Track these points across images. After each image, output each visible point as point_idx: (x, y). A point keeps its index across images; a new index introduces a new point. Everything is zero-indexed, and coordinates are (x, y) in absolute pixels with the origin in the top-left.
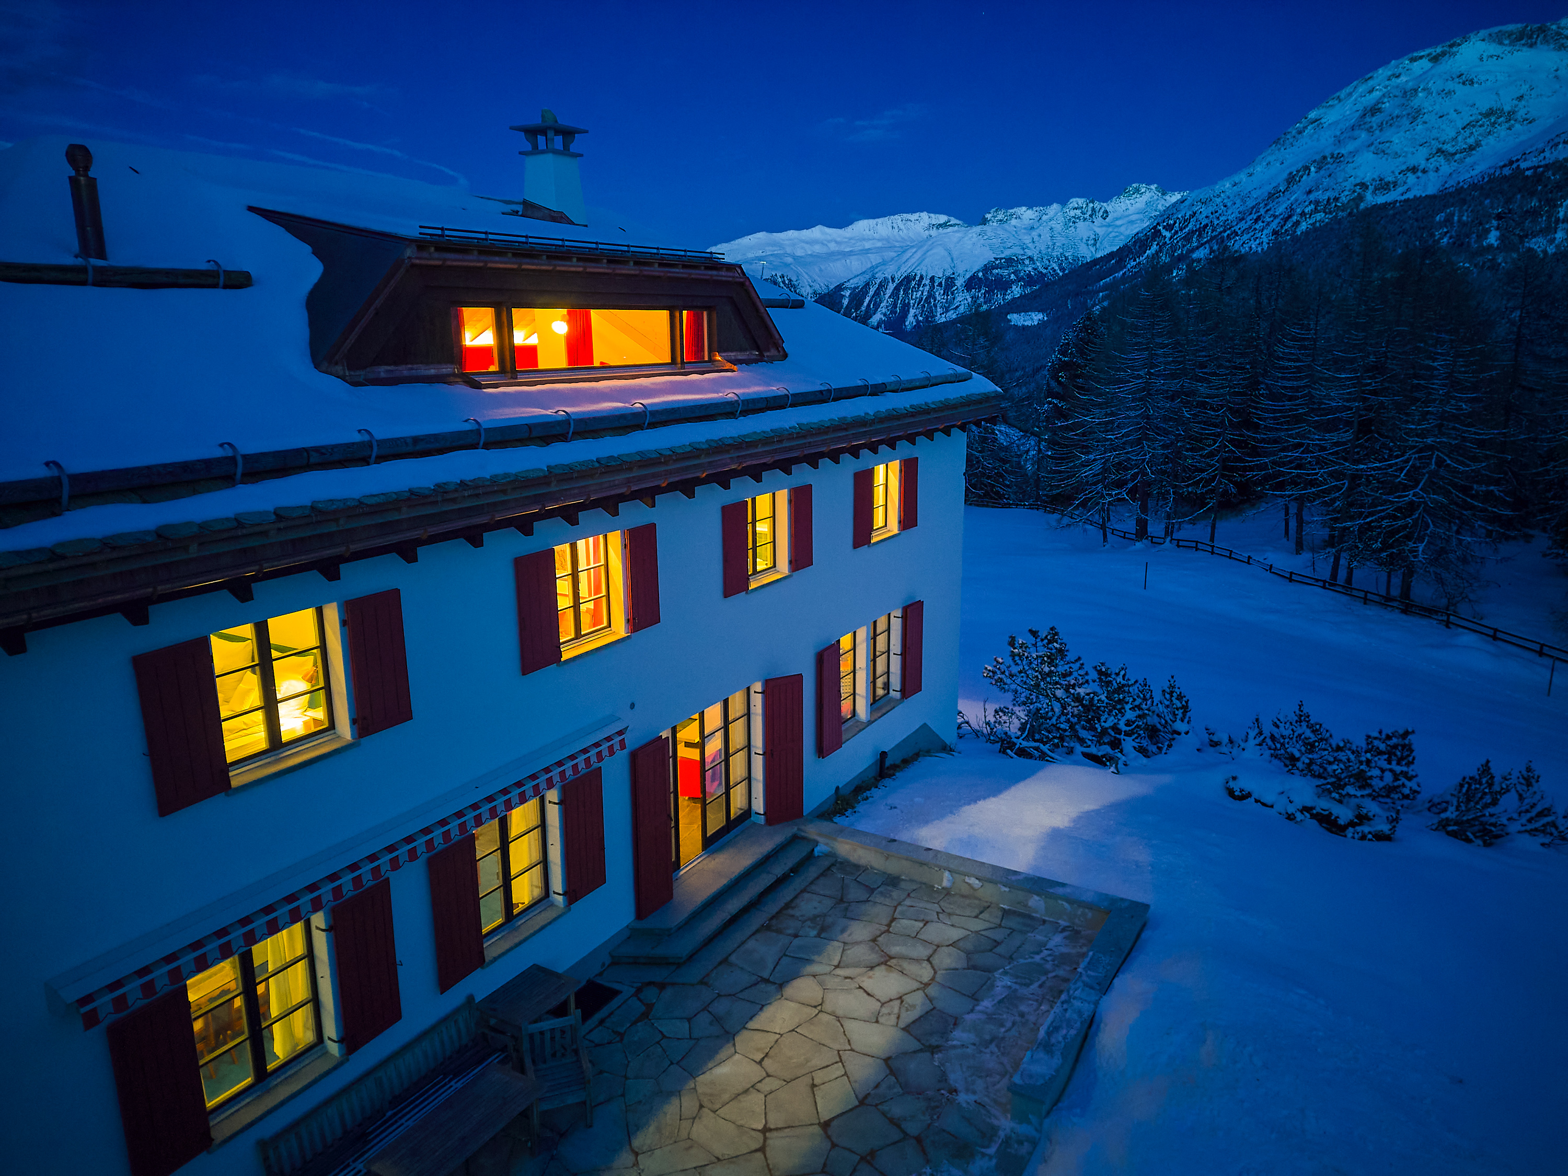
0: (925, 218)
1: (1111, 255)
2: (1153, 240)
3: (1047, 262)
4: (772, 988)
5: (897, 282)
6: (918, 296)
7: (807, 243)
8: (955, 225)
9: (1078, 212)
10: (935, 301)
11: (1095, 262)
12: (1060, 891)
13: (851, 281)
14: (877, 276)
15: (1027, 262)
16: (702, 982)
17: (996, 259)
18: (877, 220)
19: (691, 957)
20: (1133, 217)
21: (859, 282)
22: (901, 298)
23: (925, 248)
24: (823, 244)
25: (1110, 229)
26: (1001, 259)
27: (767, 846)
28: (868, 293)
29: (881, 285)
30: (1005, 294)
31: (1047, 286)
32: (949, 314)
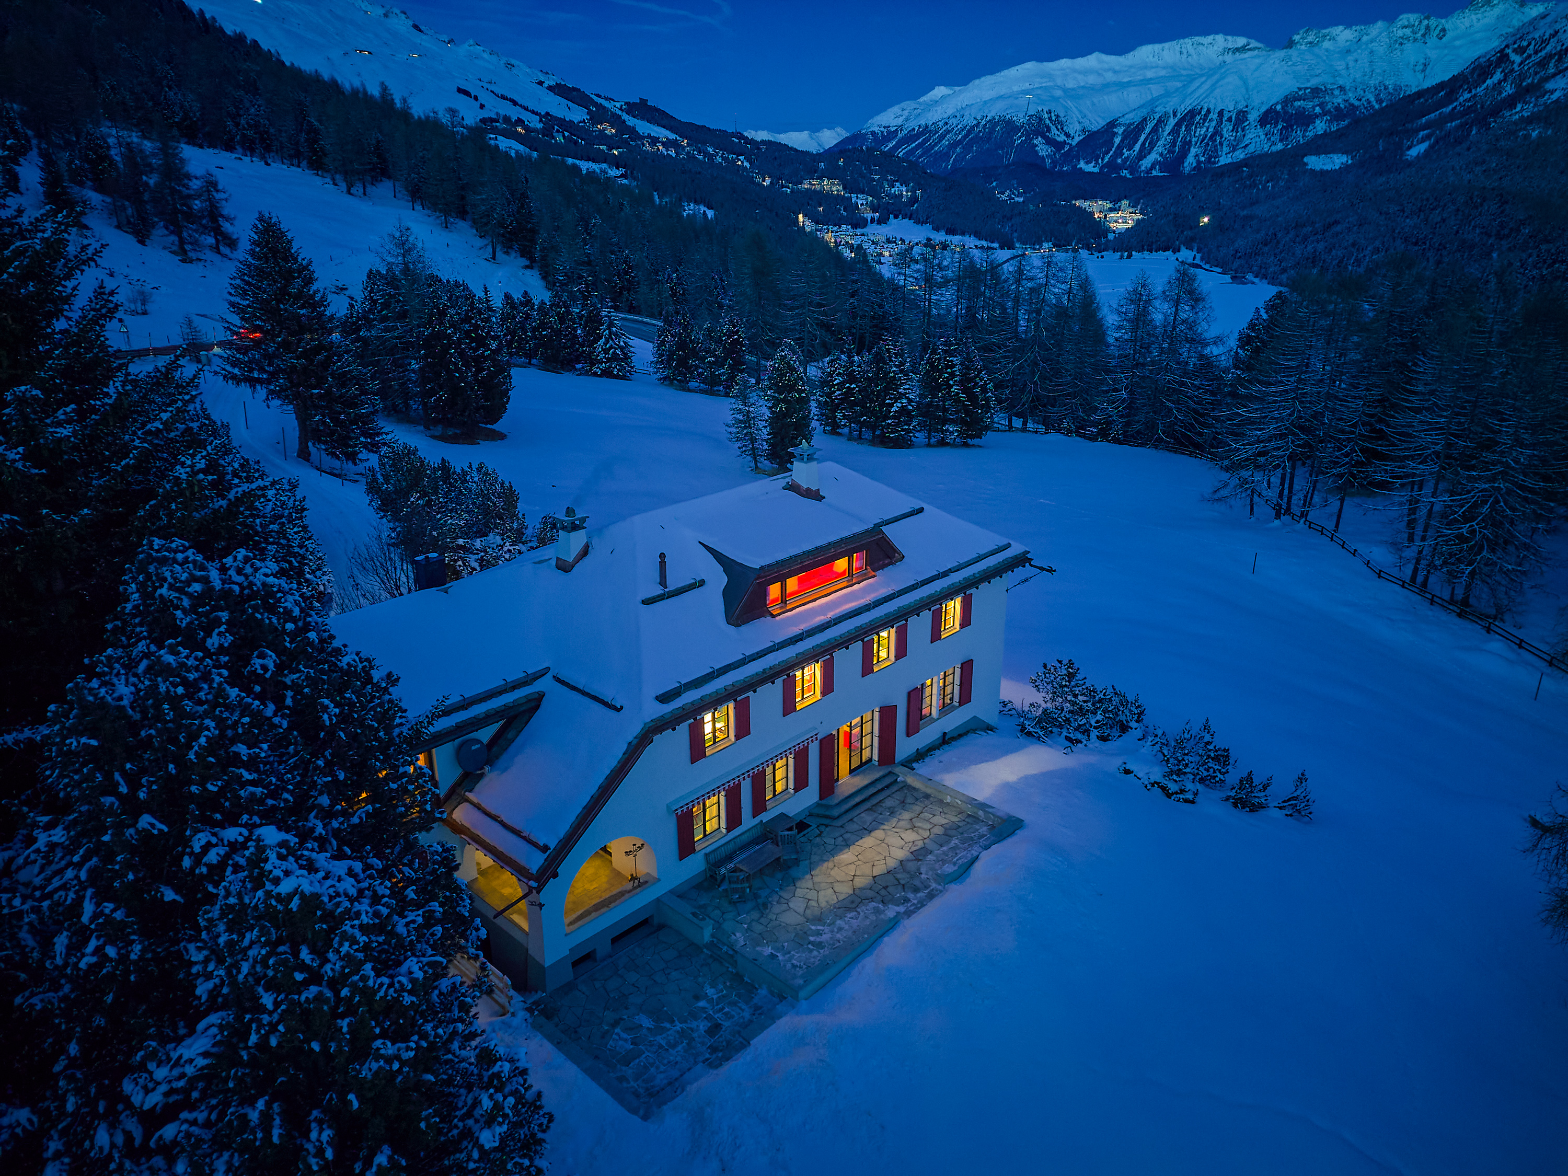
0: (1219, 42)
1: (1441, 86)
2: (1498, 65)
3: (1362, 92)
4: (865, 832)
5: (1179, 116)
6: (1202, 132)
7: (1080, 73)
8: (1255, 49)
9: (1408, 31)
10: (1221, 138)
11: (1419, 94)
12: (990, 810)
13: (1126, 116)
14: (1157, 110)
15: (1337, 92)
16: (842, 827)
17: (1300, 89)
18: (1163, 45)
19: (838, 817)
20: (1478, 36)
21: (1134, 117)
22: (1181, 135)
23: (1216, 77)
24: (1099, 74)
25: (1446, 52)
26: (1306, 88)
27: (877, 775)
28: (1144, 129)
29: (1160, 121)
30: (1306, 131)
31: (1356, 122)
32: (1237, 153)
